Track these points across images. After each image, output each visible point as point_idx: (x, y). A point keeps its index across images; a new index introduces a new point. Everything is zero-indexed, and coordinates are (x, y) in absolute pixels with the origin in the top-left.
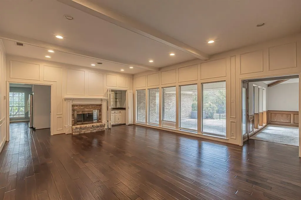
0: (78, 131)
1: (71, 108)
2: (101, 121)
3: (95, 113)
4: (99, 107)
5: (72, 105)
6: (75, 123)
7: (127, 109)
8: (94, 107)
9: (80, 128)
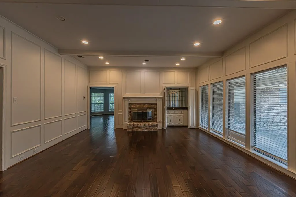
0: (131, 128)
1: (128, 106)
2: (157, 121)
3: (150, 112)
4: (154, 106)
5: (129, 104)
6: (131, 120)
7: (188, 109)
8: (149, 106)
9: (133, 126)
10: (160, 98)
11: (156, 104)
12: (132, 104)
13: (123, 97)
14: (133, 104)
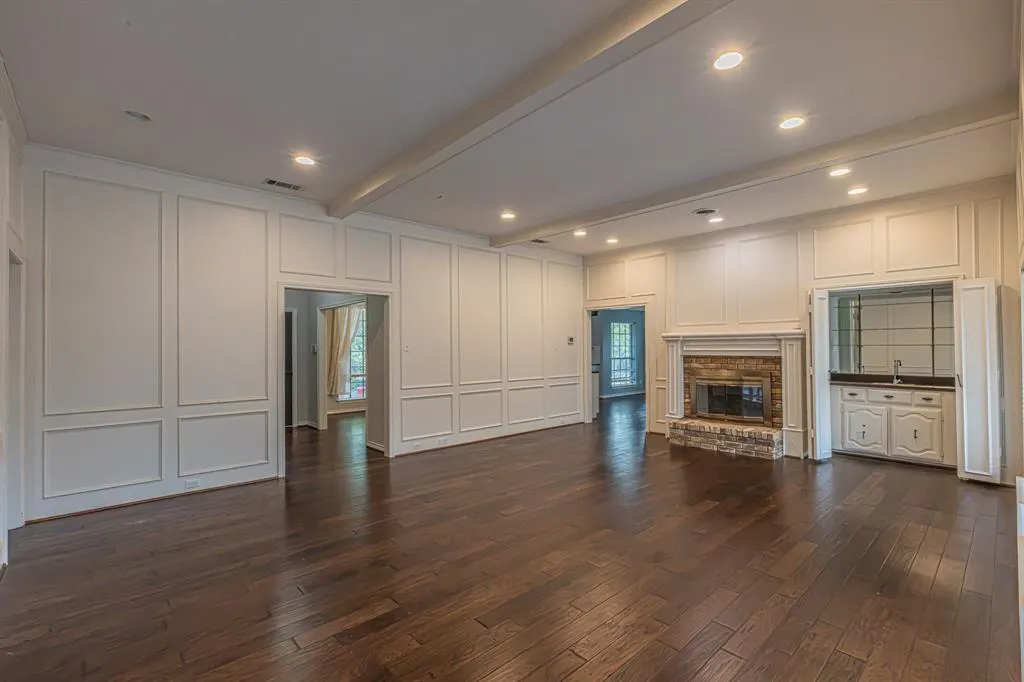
0: (681, 437)
1: (681, 366)
2: (781, 424)
5: (684, 357)
6: (692, 412)
7: (957, 388)
8: (752, 366)
9: (686, 429)
10: (790, 338)
11: (777, 361)
12: (694, 357)
13: (663, 337)
14: (697, 357)
